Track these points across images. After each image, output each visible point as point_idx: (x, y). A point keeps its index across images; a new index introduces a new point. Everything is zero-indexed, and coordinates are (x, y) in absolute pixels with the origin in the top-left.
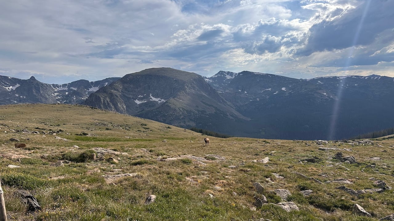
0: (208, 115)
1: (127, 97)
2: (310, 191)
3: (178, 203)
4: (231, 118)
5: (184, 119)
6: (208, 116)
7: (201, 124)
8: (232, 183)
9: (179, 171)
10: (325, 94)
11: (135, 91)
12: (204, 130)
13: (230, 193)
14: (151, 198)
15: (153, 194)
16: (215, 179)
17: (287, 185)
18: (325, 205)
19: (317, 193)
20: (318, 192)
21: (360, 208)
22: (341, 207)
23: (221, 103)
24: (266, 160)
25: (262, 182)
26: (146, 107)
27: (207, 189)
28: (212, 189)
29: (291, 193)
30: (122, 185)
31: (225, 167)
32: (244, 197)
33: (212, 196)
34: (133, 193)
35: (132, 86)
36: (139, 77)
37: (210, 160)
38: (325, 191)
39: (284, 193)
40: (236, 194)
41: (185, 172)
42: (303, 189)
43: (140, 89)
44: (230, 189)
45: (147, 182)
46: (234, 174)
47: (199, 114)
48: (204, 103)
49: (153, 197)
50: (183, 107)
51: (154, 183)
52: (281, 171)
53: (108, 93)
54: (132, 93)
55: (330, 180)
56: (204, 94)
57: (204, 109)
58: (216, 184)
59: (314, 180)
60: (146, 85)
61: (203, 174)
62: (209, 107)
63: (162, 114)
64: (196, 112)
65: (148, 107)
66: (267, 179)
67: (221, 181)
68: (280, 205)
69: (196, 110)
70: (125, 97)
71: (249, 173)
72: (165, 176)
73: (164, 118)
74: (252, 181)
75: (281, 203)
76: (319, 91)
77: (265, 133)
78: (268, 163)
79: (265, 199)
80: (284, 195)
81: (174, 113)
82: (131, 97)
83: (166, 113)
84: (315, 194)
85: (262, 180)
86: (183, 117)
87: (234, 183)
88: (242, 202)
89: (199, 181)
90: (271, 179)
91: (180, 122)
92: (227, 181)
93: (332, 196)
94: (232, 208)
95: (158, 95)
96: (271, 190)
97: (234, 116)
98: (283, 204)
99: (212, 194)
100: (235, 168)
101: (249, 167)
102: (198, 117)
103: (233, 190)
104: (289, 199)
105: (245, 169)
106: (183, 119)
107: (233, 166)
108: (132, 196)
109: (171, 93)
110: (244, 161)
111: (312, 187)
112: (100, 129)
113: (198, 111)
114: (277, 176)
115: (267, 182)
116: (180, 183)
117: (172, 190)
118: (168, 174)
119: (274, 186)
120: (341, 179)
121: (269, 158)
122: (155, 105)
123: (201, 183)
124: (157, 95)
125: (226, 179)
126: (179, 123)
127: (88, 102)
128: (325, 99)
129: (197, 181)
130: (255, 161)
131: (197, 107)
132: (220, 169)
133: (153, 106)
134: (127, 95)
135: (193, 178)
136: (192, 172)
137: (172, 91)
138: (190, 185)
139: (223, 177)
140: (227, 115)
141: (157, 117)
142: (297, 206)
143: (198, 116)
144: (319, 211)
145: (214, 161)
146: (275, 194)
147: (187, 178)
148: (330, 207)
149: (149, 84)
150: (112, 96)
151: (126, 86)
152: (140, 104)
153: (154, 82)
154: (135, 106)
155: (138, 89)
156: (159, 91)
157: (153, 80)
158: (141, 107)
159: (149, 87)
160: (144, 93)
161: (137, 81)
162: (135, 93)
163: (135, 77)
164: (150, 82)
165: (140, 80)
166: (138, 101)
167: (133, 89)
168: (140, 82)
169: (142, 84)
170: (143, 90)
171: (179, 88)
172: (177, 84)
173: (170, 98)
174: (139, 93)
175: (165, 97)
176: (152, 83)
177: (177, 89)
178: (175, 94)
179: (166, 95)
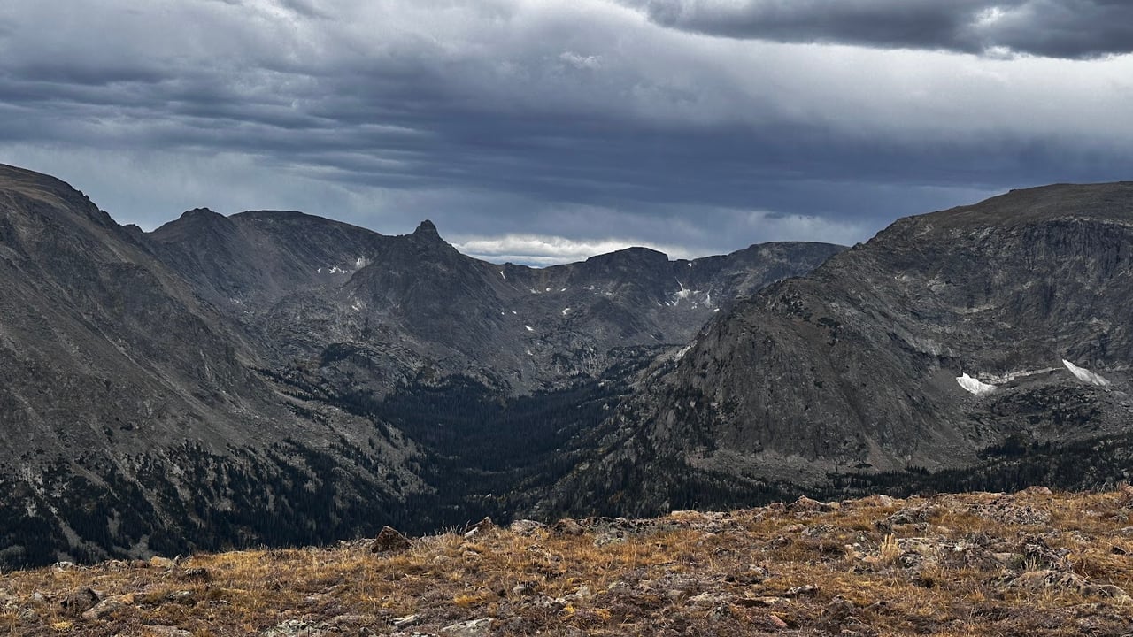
1: (912, 350)
11: (956, 318)
26: (1035, 420)
35: (936, 284)
36: (985, 233)
43: (986, 307)
54: (937, 329)
60: (1026, 287)
65: (1044, 423)
70: (901, 352)
122: (1094, 411)
124: (1104, 348)
127: (704, 366)
133: (1084, 420)
134: (912, 342)
149: (1049, 281)
150: (834, 335)
151: (905, 283)
152: (988, 396)
153: (1081, 267)
154: (962, 410)
155: (970, 306)
156: (1113, 328)
157: (1077, 253)
158: (1003, 421)
159: (1048, 295)
160: (1012, 335)
161: (969, 255)
162: (954, 328)
163: (957, 233)
164: (1053, 268)
165: (989, 252)
166: (975, 382)
167: (942, 305)
168: (992, 262)
169: (999, 278)
170: (1003, 311)
174: (979, 331)
176: (1065, 272)
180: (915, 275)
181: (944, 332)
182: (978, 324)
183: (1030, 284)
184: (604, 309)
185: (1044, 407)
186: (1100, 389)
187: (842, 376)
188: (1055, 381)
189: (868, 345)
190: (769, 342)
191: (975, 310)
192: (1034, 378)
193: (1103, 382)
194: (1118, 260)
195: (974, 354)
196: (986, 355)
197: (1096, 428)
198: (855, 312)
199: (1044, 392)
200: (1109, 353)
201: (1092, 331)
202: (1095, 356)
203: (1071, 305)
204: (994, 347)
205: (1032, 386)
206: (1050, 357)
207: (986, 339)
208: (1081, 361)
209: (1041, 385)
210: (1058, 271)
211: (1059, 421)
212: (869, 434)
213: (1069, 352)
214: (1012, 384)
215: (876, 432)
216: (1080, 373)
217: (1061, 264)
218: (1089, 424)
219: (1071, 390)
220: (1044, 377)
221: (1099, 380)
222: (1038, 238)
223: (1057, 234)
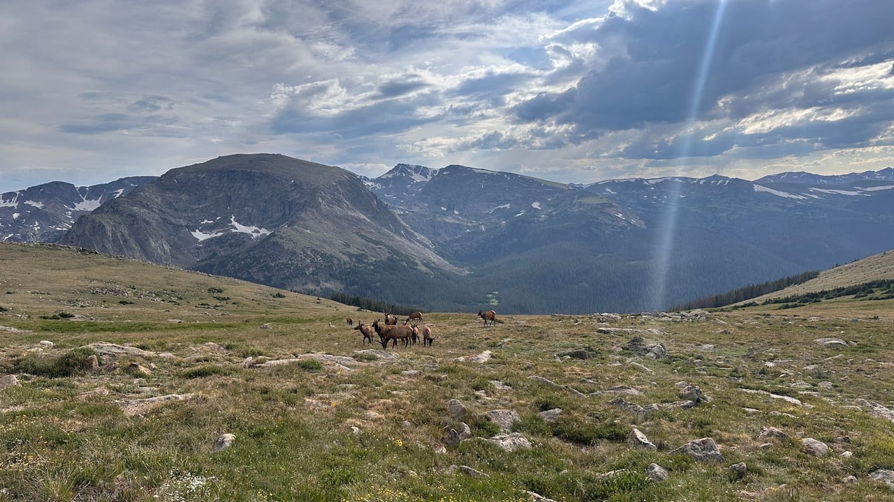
0: (373, 265)
1: (174, 224)
2: (558, 411)
3: (282, 446)
4: (424, 269)
5: (317, 274)
6: (372, 267)
7: (356, 287)
8: (405, 404)
9: (291, 385)
10: (620, 215)
11: (193, 210)
12: (363, 299)
13: (398, 423)
14: (225, 440)
15: (228, 431)
16: (369, 399)
17: (515, 402)
18: (581, 434)
19: (569, 414)
20: (572, 412)
21: (639, 435)
22: (608, 438)
23: (403, 236)
24: (485, 356)
25: (467, 399)
26: (222, 247)
27: (349, 417)
28: (360, 417)
29: (521, 417)
30: (160, 418)
31: (394, 373)
32: (425, 428)
33: (356, 430)
34: (184, 432)
35: (184, 197)
36: (203, 175)
37: (366, 361)
38: (585, 411)
39: (505, 417)
40: (408, 423)
41: (302, 386)
42: (545, 407)
43: (205, 205)
44: (398, 416)
45: (217, 409)
46: (413, 387)
47: (352, 261)
48: (363, 237)
49: (229, 437)
50: (314, 247)
51: (231, 410)
52: (507, 376)
53: (125, 215)
54: (185, 215)
55: (600, 389)
56: (363, 217)
57: (364, 250)
58: (370, 407)
59: (570, 391)
60: (220, 196)
61: (344, 390)
62: (375, 246)
63: (261, 263)
64: (345, 258)
65: (226, 248)
66: (477, 393)
67: (382, 401)
68: (497, 439)
69: (344, 254)
70: (168, 225)
71: (443, 382)
72: (258, 397)
73: (267, 274)
74: (445, 398)
75: (497, 437)
76: (608, 210)
77: (499, 302)
78: (489, 363)
79: (467, 430)
80: (507, 422)
81: (290, 260)
82: (184, 224)
83: (272, 262)
84: (565, 416)
85: (466, 396)
86: (313, 271)
87: (408, 402)
88: (419, 438)
89: (334, 403)
90: (486, 393)
91: (306, 283)
92: (395, 401)
93: (597, 418)
94: (395, 449)
95: (252, 220)
96: (479, 413)
97: (432, 265)
98: (502, 439)
99: (359, 427)
100: (415, 375)
101: (445, 370)
102: (348, 270)
103: (402, 417)
104: (515, 427)
105: (436, 375)
106: (313, 274)
107: (412, 372)
108: (181, 439)
109: (284, 214)
110: (438, 360)
111: (561, 404)
112: (105, 302)
113: (349, 255)
114: (498, 385)
115: (477, 398)
116: (290, 408)
117: (270, 423)
118: (266, 392)
119: (490, 406)
120: (622, 387)
121: (490, 352)
122: (244, 242)
123: (336, 406)
124: (250, 218)
125: (393, 396)
126: (303, 285)
127: (72, 238)
128: (621, 227)
129: (329, 404)
130: (462, 359)
131: (347, 245)
132: (384, 378)
133: (240, 245)
134: (172, 220)
135: (321, 398)
136: (320, 387)
137: (287, 208)
138: (312, 413)
139: (388, 393)
140: (417, 264)
141: (250, 271)
142: (529, 441)
143: (350, 268)
144: (569, 447)
145: (372, 364)
146: (489, 419)
147: (307, 400)
148: (591, 438)
149: (229, 193)
150: (134, 221)
151: (170, 197)
152: (206, 240)
153: (241, 188)
154: (193, 246)
155: (199, 204)
156: (253, 210)
157: (239, 183)
158: (209, 249)
159: (229, 199)
160: (216, 215)
161: (198, 184)
162: (192, 214)
163: (192, 176)
164: (230, 189)
165: (205, 183)
166: (200, 235)
167: (187, 205)
168: (207, 187)
169: (209, 193)
171: (302, 201)
172: (297, 194)
173: (280, 225)
174: (202, 215)
175: (268, 224)
176: (235, 190)
177: (297, 204)
178: (292, 216)
179: (271, 219)
180: (175, 193)
181: (188, 216)
182: (202, 212)
185: (226, 242)
188: (231, 231)
191: (201, 206)
194: (254, 185)
196: (206, 223)
198: (145, 210)
199: (227, 236)
201: (245, 212)
202: (247, 221)
203: (237, 202)
208: (242, 224)
209: (226, 234)
210: (232, 190)
211: (230, 247)
217: (233, 187)
218: (241, 247)
219: (236, 235)
222: (224, 177)
223: (231, 175)
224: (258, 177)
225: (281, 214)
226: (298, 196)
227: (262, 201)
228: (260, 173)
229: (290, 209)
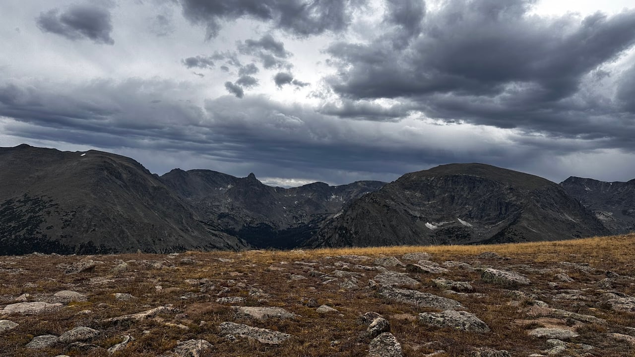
1: (411, 215)
11: (424, 205)
26: (450, 237)
35: (418, 194)
36: (433, 178)
43: (433, 202)
54: (418, 208)
56: (572, 219)
70: (408, 215)
82: (418, 216)
109: (500, 213)
122: (468, 234)
124: (470, 215)
134: (411, 212)
137: (503, 209)
149: (453, 194)
150: (388, 210)
151: (408, 194)
152: (435, 230)
153: (463, 189)
154: (427, 234)
155: (429, 201)
156: (473, 208)
157: (462, 185)
158: (440, 237)
159: (453, 198)
160: (442, 210)
161: (428, 185)
162: (424, 208)
163: (424, 178)
164: (454, 189)
165: (434, 185)
166: (431, 225)
167: (420, 201)
168: (435, 188)
169: (437, 192)
170: (439, 203)
171: (518, 203)
172: (514, 197)
173: (496, 222)
174: (431, 209)
175: (486, 220)
176: (458, 191)
177: (514, 205)
178: (508, 216)
179: (489, 217)
180: (411, 191)
181: (421, 209)
182: (431, 207)
183: (447, 194)
184: (309, 202)
185: (453, 233)
186: (470, 227)
187: (391, 223)
188: (456, 225)
189: (398, 213)
190: (368, 212)
191: (430, 203)
192: (449, 224)
193: (470, 225)
194: (474, 187)
195: (430, 216)
196: (434, 217)
197: (470, 240)
198: (394, 203)
199: (452, 228)
200: (472, 216)
201: (467, 209)
202: (468, 217)
203: (460, 201)
204: (436, 214)
205: (449, 226)
206: (454, 218)
207: (434, 212)
208: (463, 219)
209: (451, 226)
210: (456, 191)
211: (457, 238)
212: (400, 241)
213: (459, 216)
214: (442, 226)
215: (402, 241)
216: (464, 223)
217: (456, 188)
219: (460, 228)
220: (452, 224)
221: (469, 225)
222: (449, 180)
223: (455, 179)
224: (478, 181)
225: (498, 213)
226: (514, 199)
227: (481, 201)
228: (480, 178)
229: (506, 210)
